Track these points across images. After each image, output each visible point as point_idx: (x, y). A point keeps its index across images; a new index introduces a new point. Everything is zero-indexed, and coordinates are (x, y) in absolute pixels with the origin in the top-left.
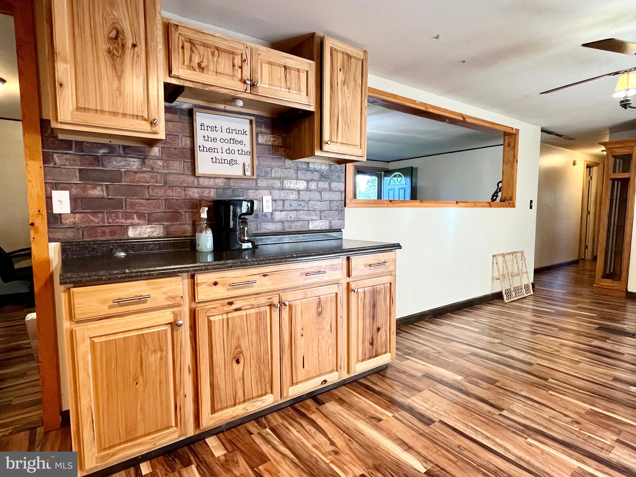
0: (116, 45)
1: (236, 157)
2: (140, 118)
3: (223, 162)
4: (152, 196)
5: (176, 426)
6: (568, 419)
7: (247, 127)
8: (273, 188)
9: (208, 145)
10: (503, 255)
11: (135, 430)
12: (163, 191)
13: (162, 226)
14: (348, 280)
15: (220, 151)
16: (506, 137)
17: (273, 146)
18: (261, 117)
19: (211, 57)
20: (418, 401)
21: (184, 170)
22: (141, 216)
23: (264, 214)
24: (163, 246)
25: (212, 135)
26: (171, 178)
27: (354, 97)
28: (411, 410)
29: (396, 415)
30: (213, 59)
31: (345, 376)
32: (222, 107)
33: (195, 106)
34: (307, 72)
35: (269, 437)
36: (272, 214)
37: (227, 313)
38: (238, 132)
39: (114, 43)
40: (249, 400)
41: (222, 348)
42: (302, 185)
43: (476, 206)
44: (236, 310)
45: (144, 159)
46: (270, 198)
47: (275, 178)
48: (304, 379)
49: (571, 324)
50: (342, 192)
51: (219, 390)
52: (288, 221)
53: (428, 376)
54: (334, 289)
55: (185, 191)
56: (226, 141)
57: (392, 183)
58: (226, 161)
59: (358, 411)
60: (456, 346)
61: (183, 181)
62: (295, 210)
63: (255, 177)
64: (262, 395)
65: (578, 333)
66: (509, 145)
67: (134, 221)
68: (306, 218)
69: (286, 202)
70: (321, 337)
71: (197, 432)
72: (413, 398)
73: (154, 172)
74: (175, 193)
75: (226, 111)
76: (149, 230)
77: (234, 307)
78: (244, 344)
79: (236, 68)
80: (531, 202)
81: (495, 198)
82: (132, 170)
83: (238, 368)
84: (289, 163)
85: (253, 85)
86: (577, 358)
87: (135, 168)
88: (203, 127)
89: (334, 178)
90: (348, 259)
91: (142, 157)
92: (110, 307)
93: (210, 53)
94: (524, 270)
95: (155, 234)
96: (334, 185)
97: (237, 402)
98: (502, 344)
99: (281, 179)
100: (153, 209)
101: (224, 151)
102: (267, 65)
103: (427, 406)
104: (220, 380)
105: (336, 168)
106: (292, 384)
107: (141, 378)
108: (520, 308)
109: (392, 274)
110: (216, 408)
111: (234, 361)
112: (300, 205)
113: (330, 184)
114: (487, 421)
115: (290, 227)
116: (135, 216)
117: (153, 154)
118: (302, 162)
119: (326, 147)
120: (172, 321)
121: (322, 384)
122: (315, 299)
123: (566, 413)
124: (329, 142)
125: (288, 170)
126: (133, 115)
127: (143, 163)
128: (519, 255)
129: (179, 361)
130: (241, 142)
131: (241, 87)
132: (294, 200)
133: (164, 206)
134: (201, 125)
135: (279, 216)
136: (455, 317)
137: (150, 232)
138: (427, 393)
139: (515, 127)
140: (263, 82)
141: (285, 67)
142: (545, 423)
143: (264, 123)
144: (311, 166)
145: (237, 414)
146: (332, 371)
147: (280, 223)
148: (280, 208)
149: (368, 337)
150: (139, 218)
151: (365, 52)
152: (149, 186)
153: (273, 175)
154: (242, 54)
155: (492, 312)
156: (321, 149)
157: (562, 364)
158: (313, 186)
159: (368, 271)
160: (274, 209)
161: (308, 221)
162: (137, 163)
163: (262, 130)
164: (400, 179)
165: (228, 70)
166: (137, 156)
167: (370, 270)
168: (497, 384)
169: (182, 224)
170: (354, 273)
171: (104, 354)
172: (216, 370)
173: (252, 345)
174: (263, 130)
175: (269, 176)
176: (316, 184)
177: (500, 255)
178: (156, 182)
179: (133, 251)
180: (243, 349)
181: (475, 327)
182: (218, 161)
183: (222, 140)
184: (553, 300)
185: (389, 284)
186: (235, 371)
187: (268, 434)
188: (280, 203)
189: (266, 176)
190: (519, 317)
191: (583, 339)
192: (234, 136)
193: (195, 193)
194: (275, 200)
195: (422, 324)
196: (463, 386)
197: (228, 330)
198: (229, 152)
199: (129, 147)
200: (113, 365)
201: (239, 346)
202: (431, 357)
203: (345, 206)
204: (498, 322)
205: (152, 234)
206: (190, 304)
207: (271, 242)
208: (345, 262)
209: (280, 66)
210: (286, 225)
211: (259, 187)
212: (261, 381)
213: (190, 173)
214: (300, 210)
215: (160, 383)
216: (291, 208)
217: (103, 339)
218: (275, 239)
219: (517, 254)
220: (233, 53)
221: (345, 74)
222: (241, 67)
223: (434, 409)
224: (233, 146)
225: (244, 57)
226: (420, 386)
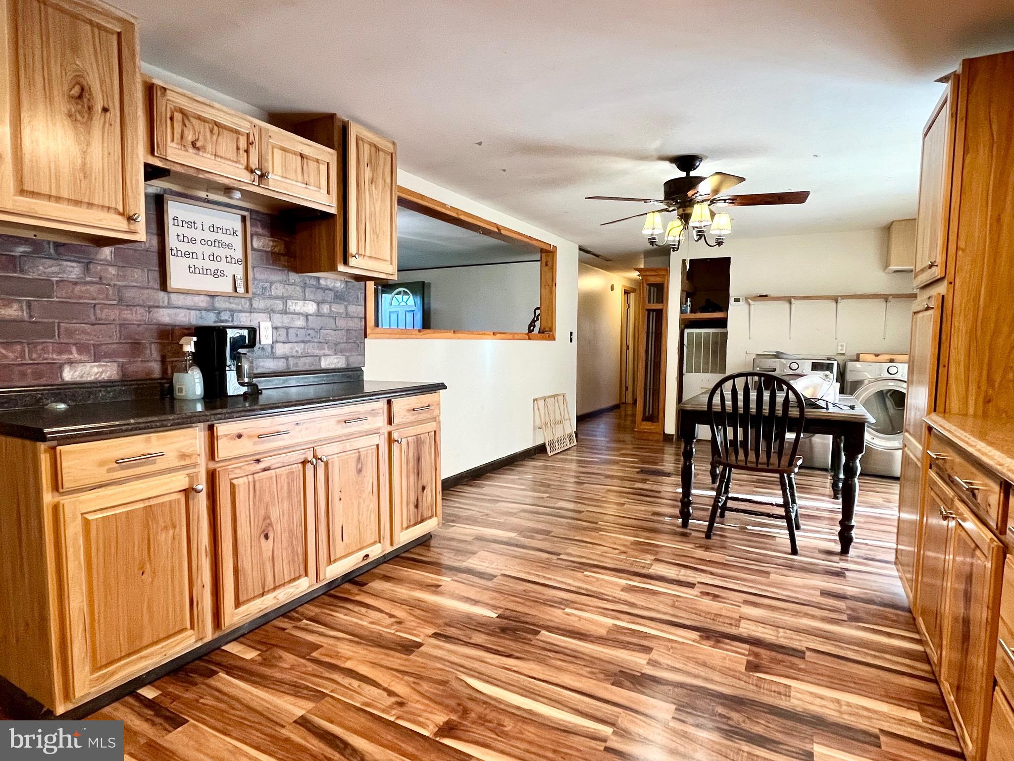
0: (80, 106)
1: (222, 265)
2: (112, 211)
3: (205, 273)
4: (100, 319)
5: (192, 628)
6: (617, 551)
7: (238, 225)
8: (273, 311)
9: (184, 247)
10: (545, 399)
11: (141, 637)
12: (117, 312)
13: (116, 364)
14: (389, 428)
15: (200, 256)
16: (544, 254)
17: (273, 253)
18: (257, 212)
19: (208, 134)
20: (475, 562)
21: (149, 282)
22: (82, 348)
23: (261, 346)
24: (120, 393)
25: (190, 233)
26: (129, 294)
27: (383, 200)
28: (469, 571)
29: (455, 578)
30: (211, 138)
31: (389, 549)
32: (203, 194)
33: (165, 191)
34: (328, 164)
35: (310, 628)
36: (272, 347)
37: (253, 474)
38: (225, 231)
39: (77, 104)
40: (280, 586)
41: (248, 519)
42: (311, 308)
43: (514, 339)
44: (265, 470)
45: (88, 263)
46: (269, 324)
47: (276, 298)
48: (343, 554)
49: (614, 470)
50: (361, 318)
51: (244, 574)
52: (292, 356)
53: (480, 538)
54: (375, 440)
55: (149, 312)
56: (210, 243)
57: (395, 302)
58: (209, 271)
59: (410, 583)
60: (503, 506)
61: (147, 298)
62: (303, 342)
63: (250, 295)
64: (294, 580)
65: (622, 479)
66: (546, 265)
67: (71, 356)
68: (317, 352)
69: (291, 331)
70: (361, 501)
71: (217, 635)
72: (469, 560)
73: (104, 284)
74: (136, 314)
75: (208, 201)
76: (96, 370)
77: (262, 465)
78: (275, 514)
79: (242, 151)
80: (571, 333)
81: (532, 328)
82: (70, 280)
83: (267, 546)
84: (294, 277)
85: (262, 177)
86: (622, 500)
87: (74, 276)
88: (176, 221)
89: (351, 300)
90: (389, 402)
91: (86, 261)
92: (109, 471)
93: (208, 130)
94: (566, 417)
95: (105, 377)
96: (352, 309)
97: (266, 590)
98: (552, 498)
99: (284, 299)
100: (102, 339)
101: (206, 257)
102: (280, 151)
103: (486, 565)
104: (246, 562)
105: (354, 286)
106: (330, 562)
107: (148, 566)
108: (565, 461)
109: (435, 419)
110: (241, 599)
111: (262, 536)
112: (309, 335)
113: (346, 307)
114: (547, 566)
115: (296, 364)
116: (74, 349)
117: (103, 257)
118: (311, 277)
119: (352, 261)
120: (186, 486)
121: (363, 560)
122: (355, 453)
123: (615, 546)
124: (357, 256)
125: (293, 287)
126: (103, 207)
127: (87, 269)
128: (560, 398)
129: (196, 541)
130: (229, 246)
131: (246, 177)
132: (301, 328)
133: (118, 335)
134: (174, 219)
135: (281, 349)
136: (497, 477)
137: (98, 373)
138: (482, 553)
139: (552, 244)
140: (275, 173)
141: (302, 156)
142: (597, 558)
143: (260, 221)
144: (322, 282)
145: (266, 606)
146: (374, 543)
147: (282, 360)
148: (283, 338)
149: (413, 499)
150: (80, 352)
151: (394, 143)
152: (95, 305)
153: (273, 293)
154: (248, 135)
155: (535, 467)
156: (346, 262)
157: (610, 508)
158: (325, 309)
159: (411, 418)
160: (275, 339)
161: (320, 357)
162: (77, 269)
163: (257, 230)
164: (406, 297)
165: (232, 154)
166: (76, 259)
167: (413, 415)
168: (552, 534)
169: (145, 361)
170: (396, 420)
171: (101, 536)
172: (241, 549)
173: (283, 514)
174: (260, 230)
175: (267, 294)
176: (328, 306)
177: (541, 398)
178: (107, 298)
179: (73, 401)
180: (272, 520)
181: (522, 484)
182: (197, 270)
183: (203, 241)
184: (597, 449)
185: (433, 433)
186: (263, 549)
187: (307, 625)
188: (283, 332)
189: (264, 294)
190: (563, 469)
191: (627, 484)
192: (219, 236)
193: (165, 316)
194: (276, 328)
195: (459, 488)
196: (518, 541)
197: (255, 496)
198: (214, 258)
199: (64, 244)
200: (113, 550)
201: (267, 517)
202: (479, 520)
203: (366, 337)
204: (544, 477)
205: (100, 376)
206: (207, 465)
207: (273, 385)
208: (386, 407)
209: (295, 153)
210: (291, 362)
211: (254, 308)
212: (293, 561)
213: (157, 286)
214: (309, 341)
215: (173, 571)
216: (298, 339)
217: (99, 515)
218: (277, 382)
219: (559, 397)
220: (237, 132)
221: (374, 170)
222: (247, 151)
223: (493, 566)
224: (218, 251)
225: (251, 138)
226: (475, 549)
